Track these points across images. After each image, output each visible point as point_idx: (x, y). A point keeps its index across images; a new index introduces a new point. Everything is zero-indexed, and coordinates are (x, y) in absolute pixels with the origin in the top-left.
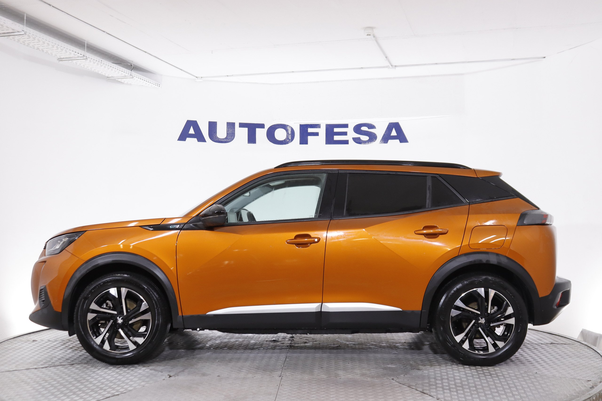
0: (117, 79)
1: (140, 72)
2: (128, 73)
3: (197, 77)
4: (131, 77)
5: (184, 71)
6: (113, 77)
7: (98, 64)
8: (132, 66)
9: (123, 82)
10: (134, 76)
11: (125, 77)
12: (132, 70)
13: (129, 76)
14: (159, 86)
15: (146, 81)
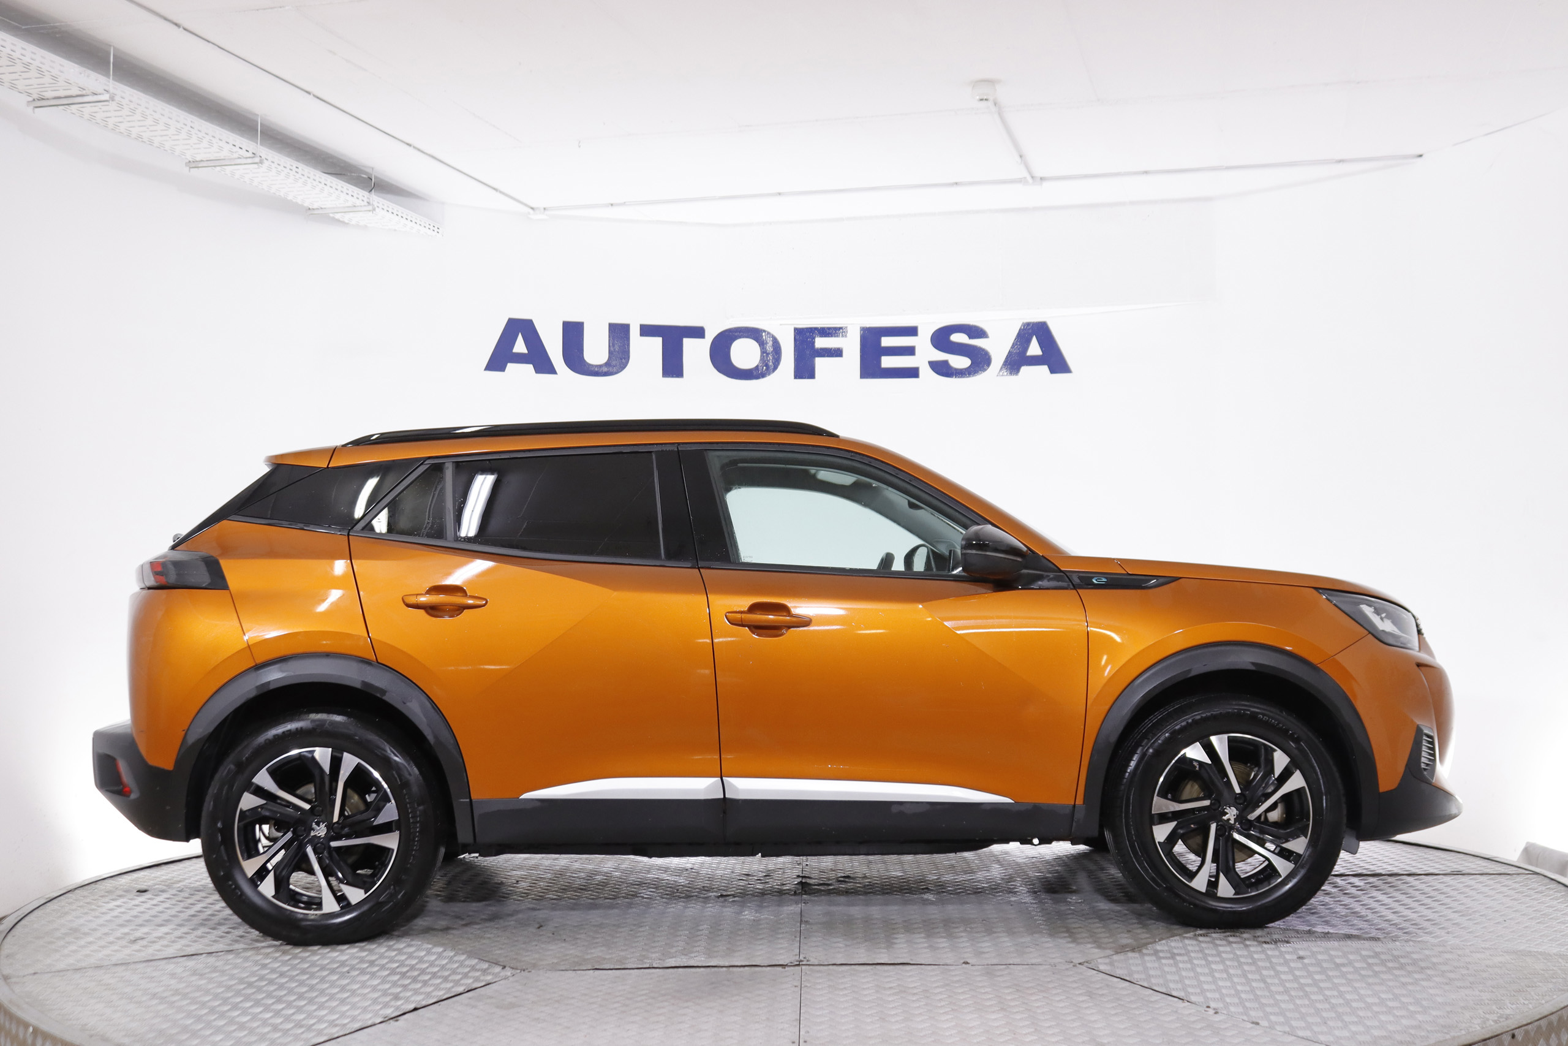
0: (331, 215)
1: (389, 196)
2: (361, 197)
3: (532, 208)
4: (370, 208)
5: (501, 192)
6: (322, 208)
7: (287, 176)
8: (371, 180)
9: (347, 221)
10: (375, 206)
11: (353, 209)
12: (371, 190)
13: (365, 206)
14: (438, 232)
15: (407, 219)
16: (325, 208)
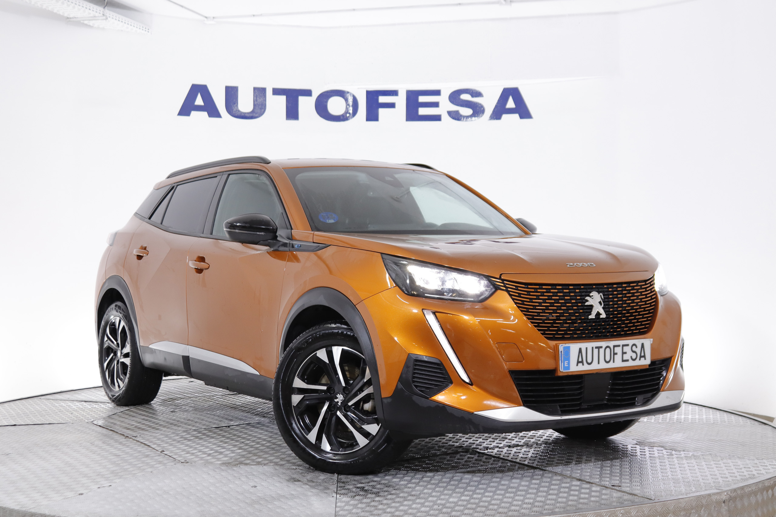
0: (82, 22)
1: (118, 10)
2: (98, 11)
3: (206, 17)
4: (104, 18)
5: (185, 8)
6: (75, 18)
9: (92, 25)
10: (108, 16)
11: (94, 18)
12: (105, 6)
13: (101, 16)
14: (148, 32)
15: (128, 24)
16: (77, 18)
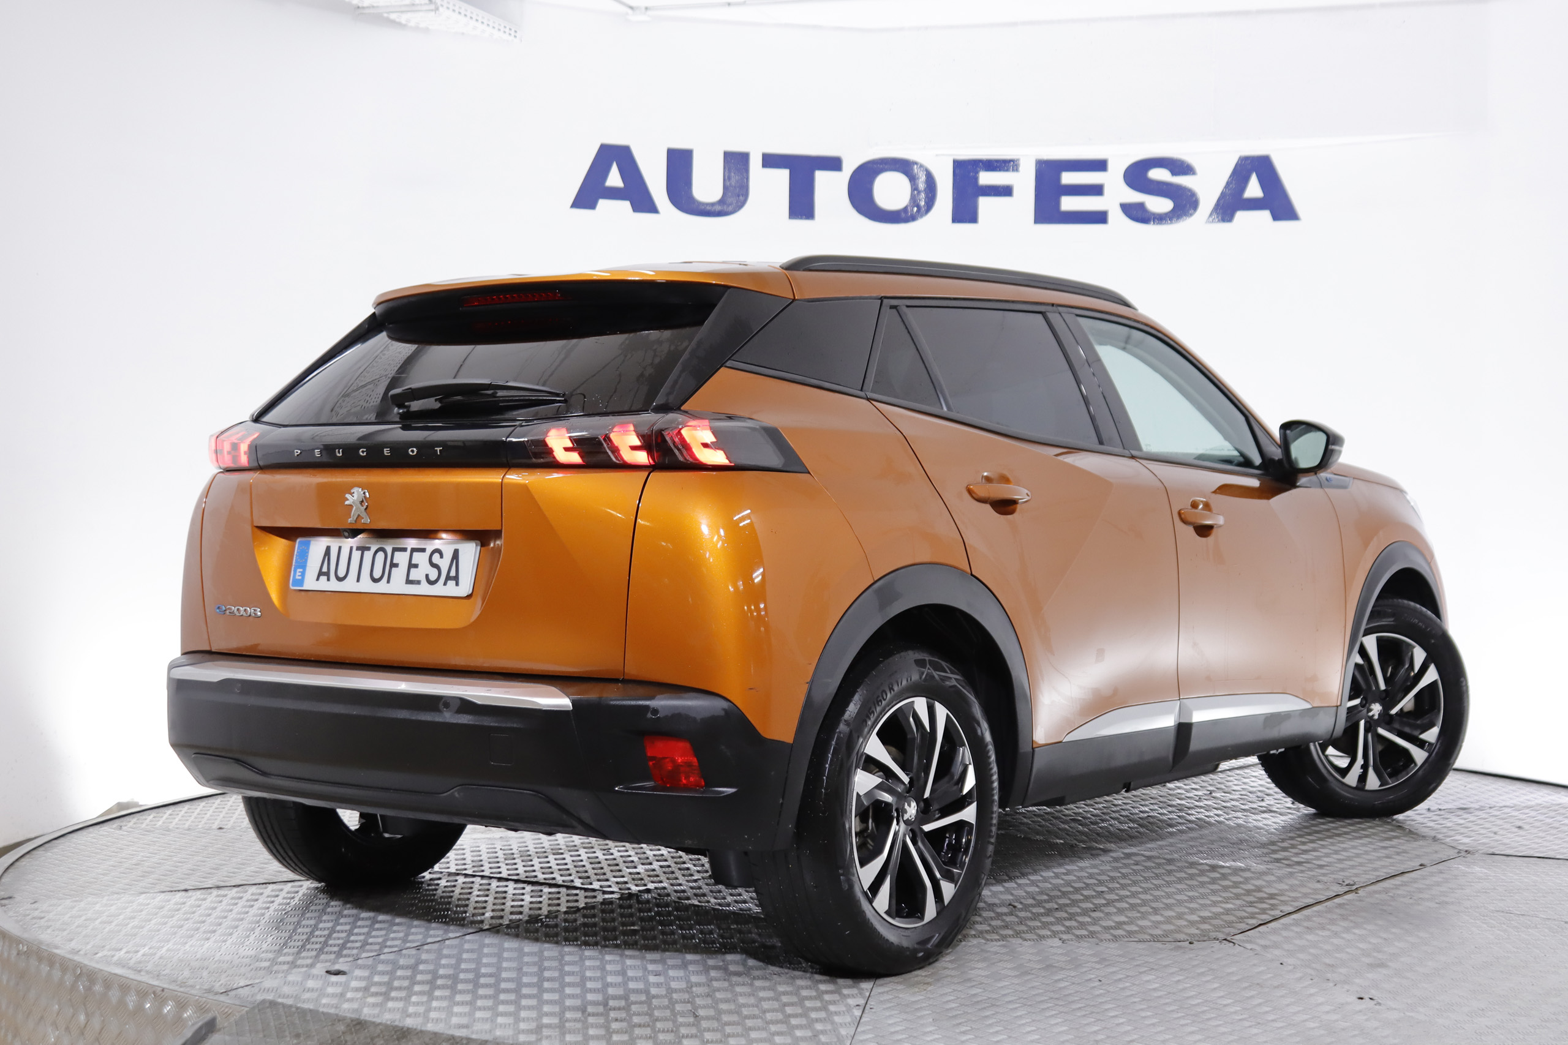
0: (385, 15)
3: (631, 8)
4: (432, 7)
6: (373, 7)
9: (404, 22)
10: (439, 4)
11: (411, 8)
13: (426, 4)
14: (515, 37)
15: (477, 20)
16: (378, 7)
